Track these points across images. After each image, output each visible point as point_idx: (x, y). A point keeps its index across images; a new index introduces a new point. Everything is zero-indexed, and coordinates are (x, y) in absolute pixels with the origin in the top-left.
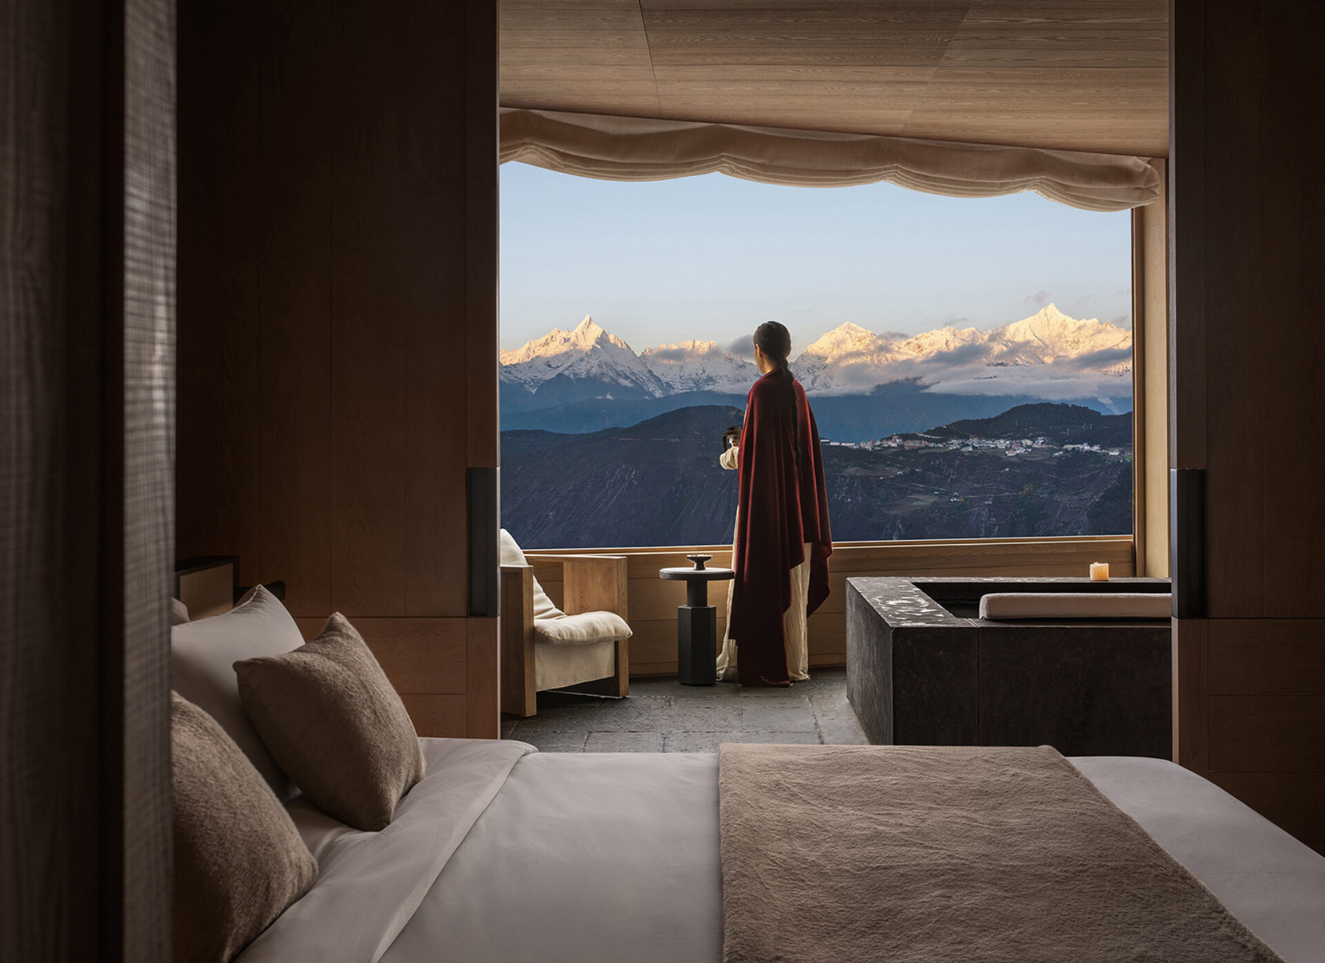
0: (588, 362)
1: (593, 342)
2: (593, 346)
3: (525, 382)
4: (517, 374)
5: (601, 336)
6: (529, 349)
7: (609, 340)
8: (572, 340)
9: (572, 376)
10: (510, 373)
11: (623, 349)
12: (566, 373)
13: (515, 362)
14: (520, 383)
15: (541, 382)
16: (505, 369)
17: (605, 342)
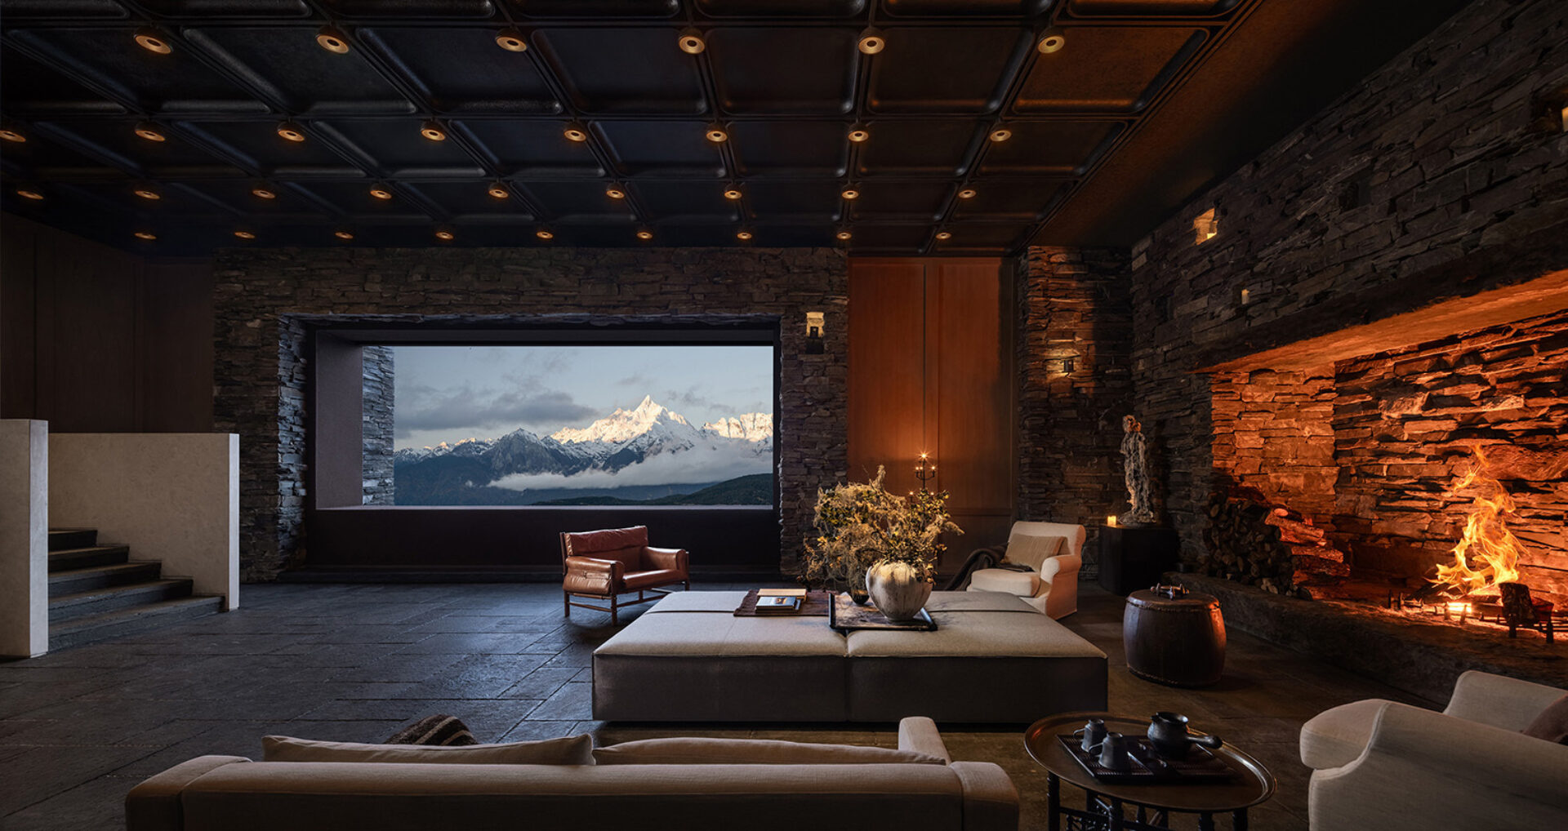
0: (650, 437)
1: (654, 420)
2: (654, 423)
3: (594, 457)
4: (585, 449)
5: (662, 414)
6: (596, 428)
7: (669, 417)
8: (634, 419)
9: (635, 450)
10: (580, 449)
11: (683, 425)
12: (630, 448)
13: (584, 440)
14: (589, 458)
15: (608, 456)
16: (576, 446)
17: (666, 419)
